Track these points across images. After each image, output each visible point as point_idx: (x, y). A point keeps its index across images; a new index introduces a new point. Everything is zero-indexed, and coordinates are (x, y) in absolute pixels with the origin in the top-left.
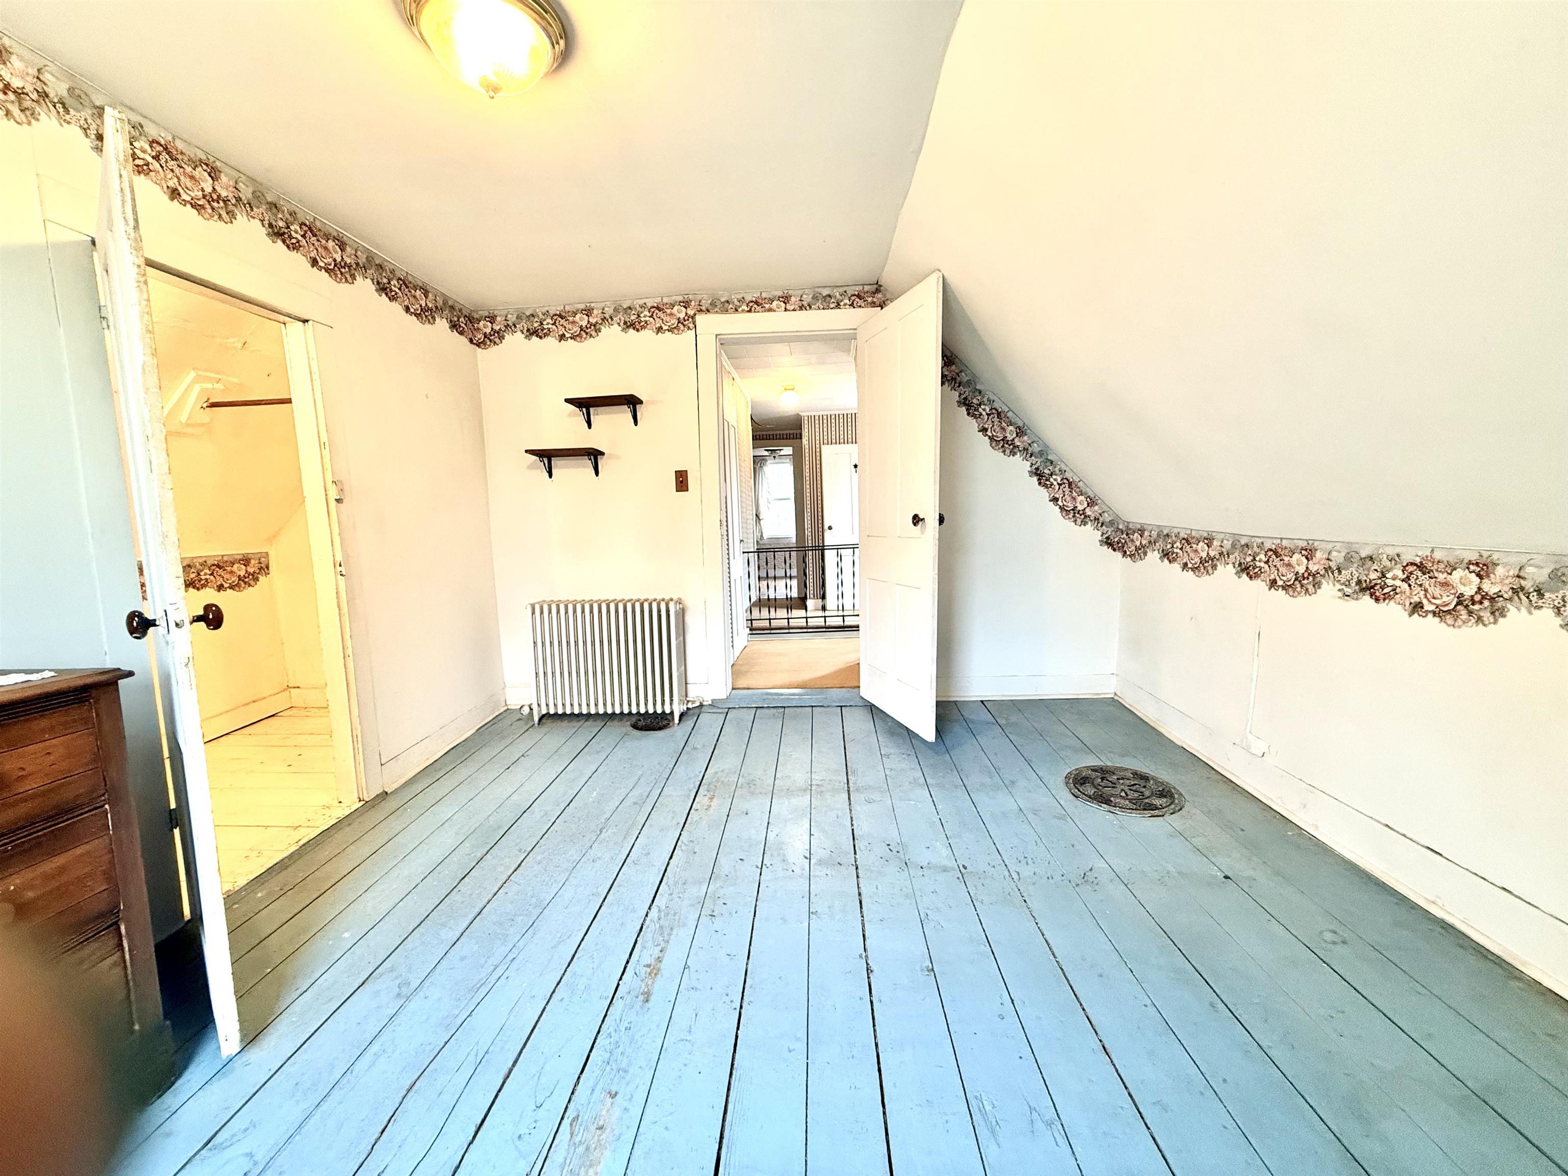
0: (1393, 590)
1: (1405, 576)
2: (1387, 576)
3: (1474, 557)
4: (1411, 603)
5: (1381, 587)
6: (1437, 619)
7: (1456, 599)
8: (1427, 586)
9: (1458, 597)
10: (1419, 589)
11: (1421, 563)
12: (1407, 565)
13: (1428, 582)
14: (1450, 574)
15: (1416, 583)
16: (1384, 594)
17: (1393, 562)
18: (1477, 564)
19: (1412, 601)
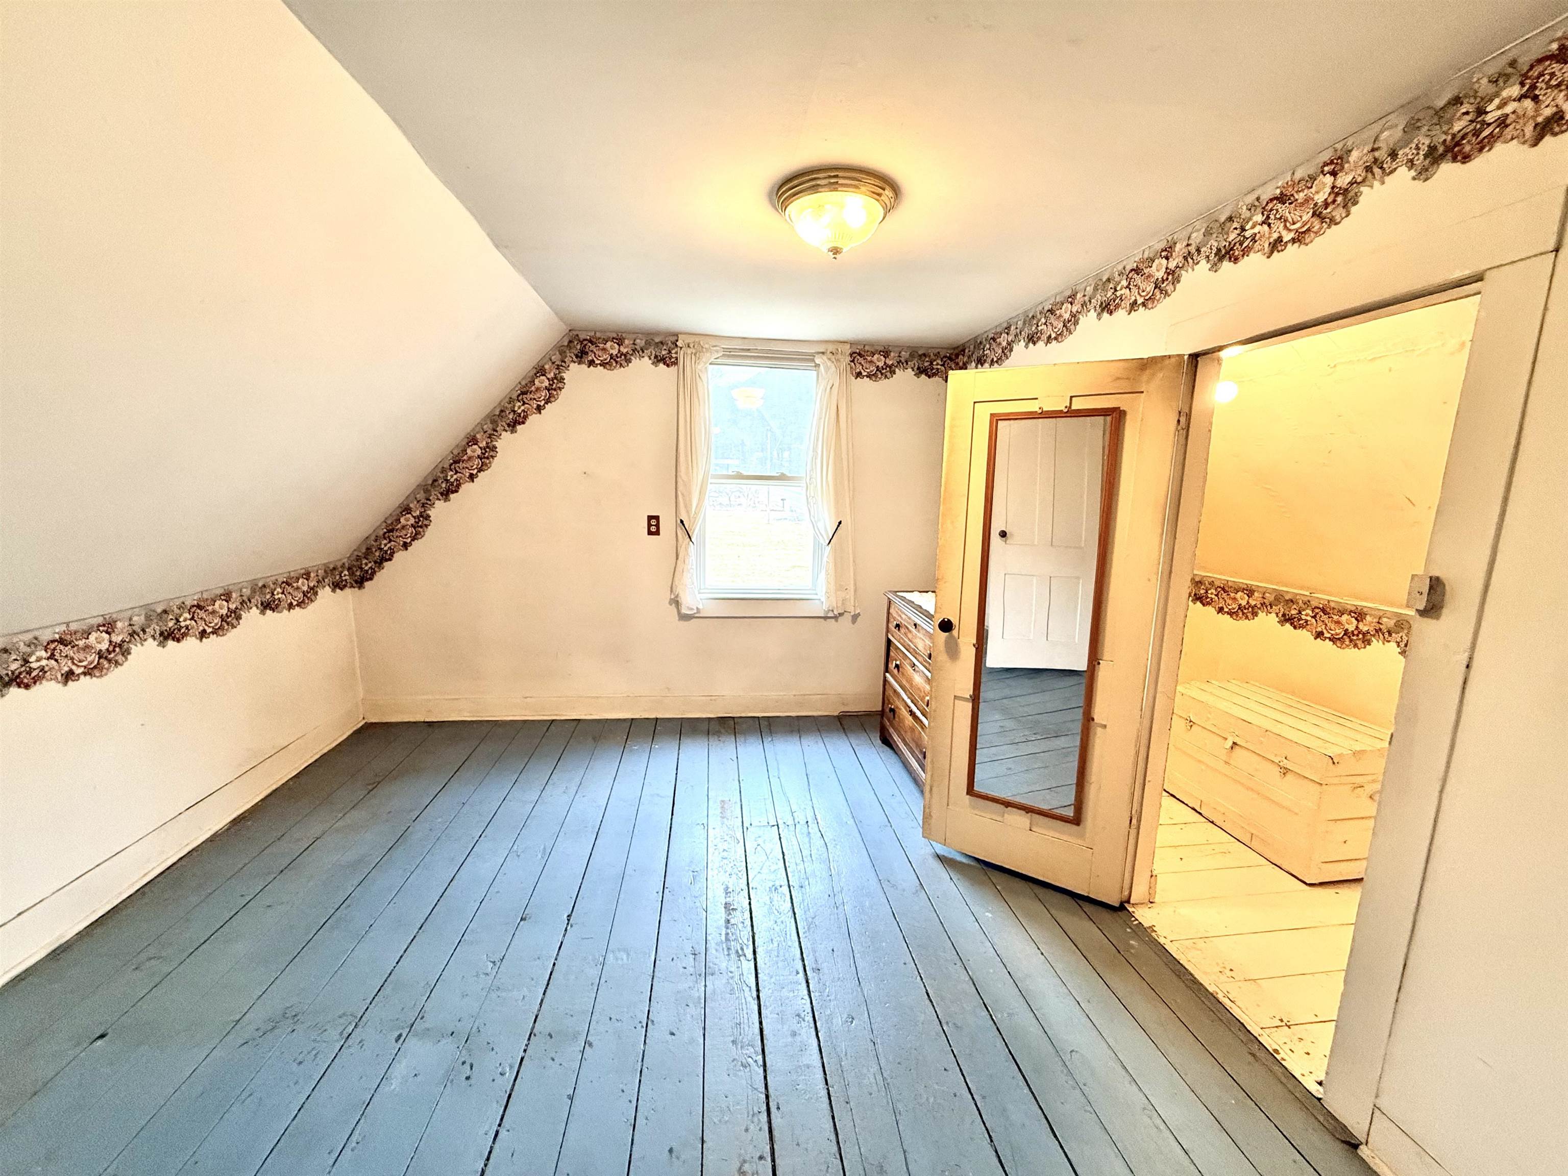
0: (41, 671)
1: (49, 654)
2: (30, 660)
3: (100, 620)
4: (62, 675)
5: (27, 673)
6: (88, 677)
7: (97, 656)
8: (72, 654)
9: (99, 653)
10: (66, 660)
11: (60, 638)
12: (48, 644)
13: (71, 652)
14: (88, 638)
15: (61, 656)
16: (33, 678)
17: (33, 647)
18: (104, 625)
19: (63, 672)
